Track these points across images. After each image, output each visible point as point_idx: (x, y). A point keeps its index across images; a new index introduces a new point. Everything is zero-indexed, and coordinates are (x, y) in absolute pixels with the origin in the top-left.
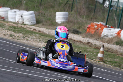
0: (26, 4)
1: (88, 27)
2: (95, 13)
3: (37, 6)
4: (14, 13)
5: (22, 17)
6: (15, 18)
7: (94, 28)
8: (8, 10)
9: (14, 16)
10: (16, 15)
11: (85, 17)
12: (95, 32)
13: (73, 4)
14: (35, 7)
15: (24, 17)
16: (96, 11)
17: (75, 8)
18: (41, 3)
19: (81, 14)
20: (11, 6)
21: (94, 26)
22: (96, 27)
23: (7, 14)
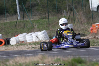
0: (38, 27)
1: (91, 29)
2: (93, 19)
3: (46, 26)
4: (31, 36)
5: (37, 37)
6: (32, 39)
7: (96, 28)
8: (25, 35)
9: (31, 38)
10: (32, 37)
11: (86, 24)
12: (97, 31)
13: (74, 17)
14: (45, 28)
15: (39, 37)
16: (93, 17)
17: (77, 20)
18: (49, 23)
19: (82, 23)
20: (27, 32)
21: (95, 27)
22: (97, 27)
23: (25, 38)
